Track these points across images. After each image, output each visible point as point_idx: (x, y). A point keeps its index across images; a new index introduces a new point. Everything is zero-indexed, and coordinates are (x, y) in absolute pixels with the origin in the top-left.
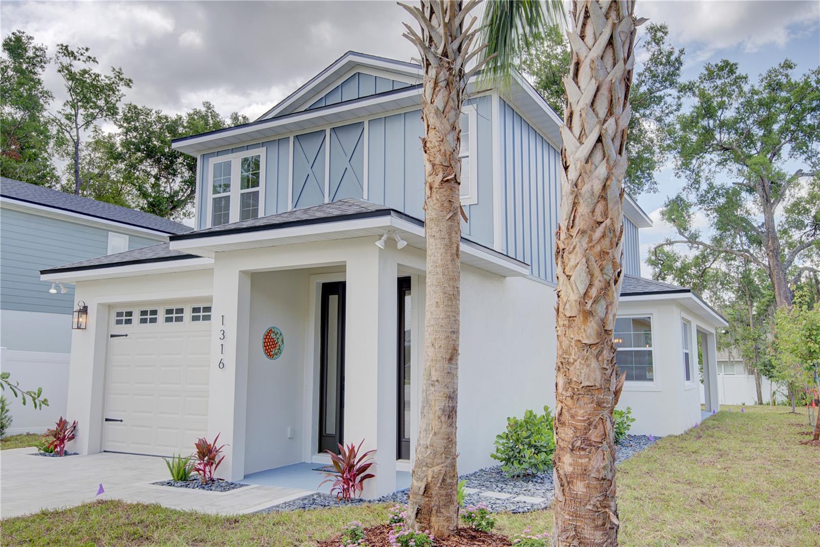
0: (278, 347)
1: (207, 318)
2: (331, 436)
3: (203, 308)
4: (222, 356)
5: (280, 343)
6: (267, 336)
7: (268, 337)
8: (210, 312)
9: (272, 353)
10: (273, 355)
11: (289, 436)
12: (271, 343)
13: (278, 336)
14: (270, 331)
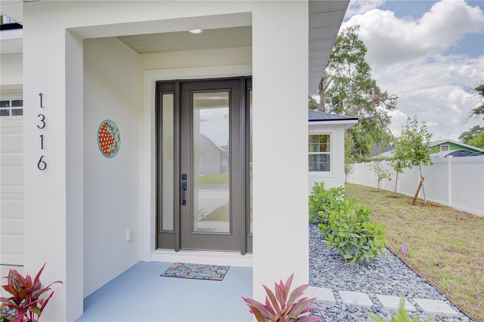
0: (114, 144)
1: (19, 113)
2: (167, 232)
3: (13, 101)
4: (42, 153)
5: (117, 139)
6: (102, 129)
7: (104, 131)
8: (22, 106)
9: (109, 150)
10: (110, 153)
11: (128, 239)
12: (107, 139)
13: (114, 131)
14: (105, 125)
